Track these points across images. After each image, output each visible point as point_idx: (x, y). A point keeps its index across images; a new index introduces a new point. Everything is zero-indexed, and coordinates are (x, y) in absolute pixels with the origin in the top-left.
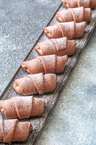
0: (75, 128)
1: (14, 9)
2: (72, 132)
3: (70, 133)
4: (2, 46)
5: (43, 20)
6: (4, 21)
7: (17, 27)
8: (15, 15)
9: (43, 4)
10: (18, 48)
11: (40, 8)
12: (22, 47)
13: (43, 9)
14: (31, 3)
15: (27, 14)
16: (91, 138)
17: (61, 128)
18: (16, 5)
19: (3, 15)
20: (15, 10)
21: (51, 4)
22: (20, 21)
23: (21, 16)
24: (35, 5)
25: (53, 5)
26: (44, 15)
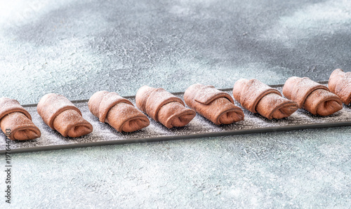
0: (192, 158)
1: (130, 22)
2: (186, 162)
3: (183, 163)
4: (102, 65)
5: (174, 34)
6: (111, 35)
7: (130, 42)
8: (130, 28)
9: (179, 16)
10: (126, 67)
11: (172, 20)
12: (132, 66)
13: (177, 21)
14: (160, 14)
15: (151, 28)
16: (214, 169)
17: (170, 158)
18: (135, 17)
19: (112, 29)
20: (132, 22)
21: (193, 15)
22: (137, 36)
23: (139, 30)
24: (166, 16)
25: (195, 17)
26: (177, 29)
